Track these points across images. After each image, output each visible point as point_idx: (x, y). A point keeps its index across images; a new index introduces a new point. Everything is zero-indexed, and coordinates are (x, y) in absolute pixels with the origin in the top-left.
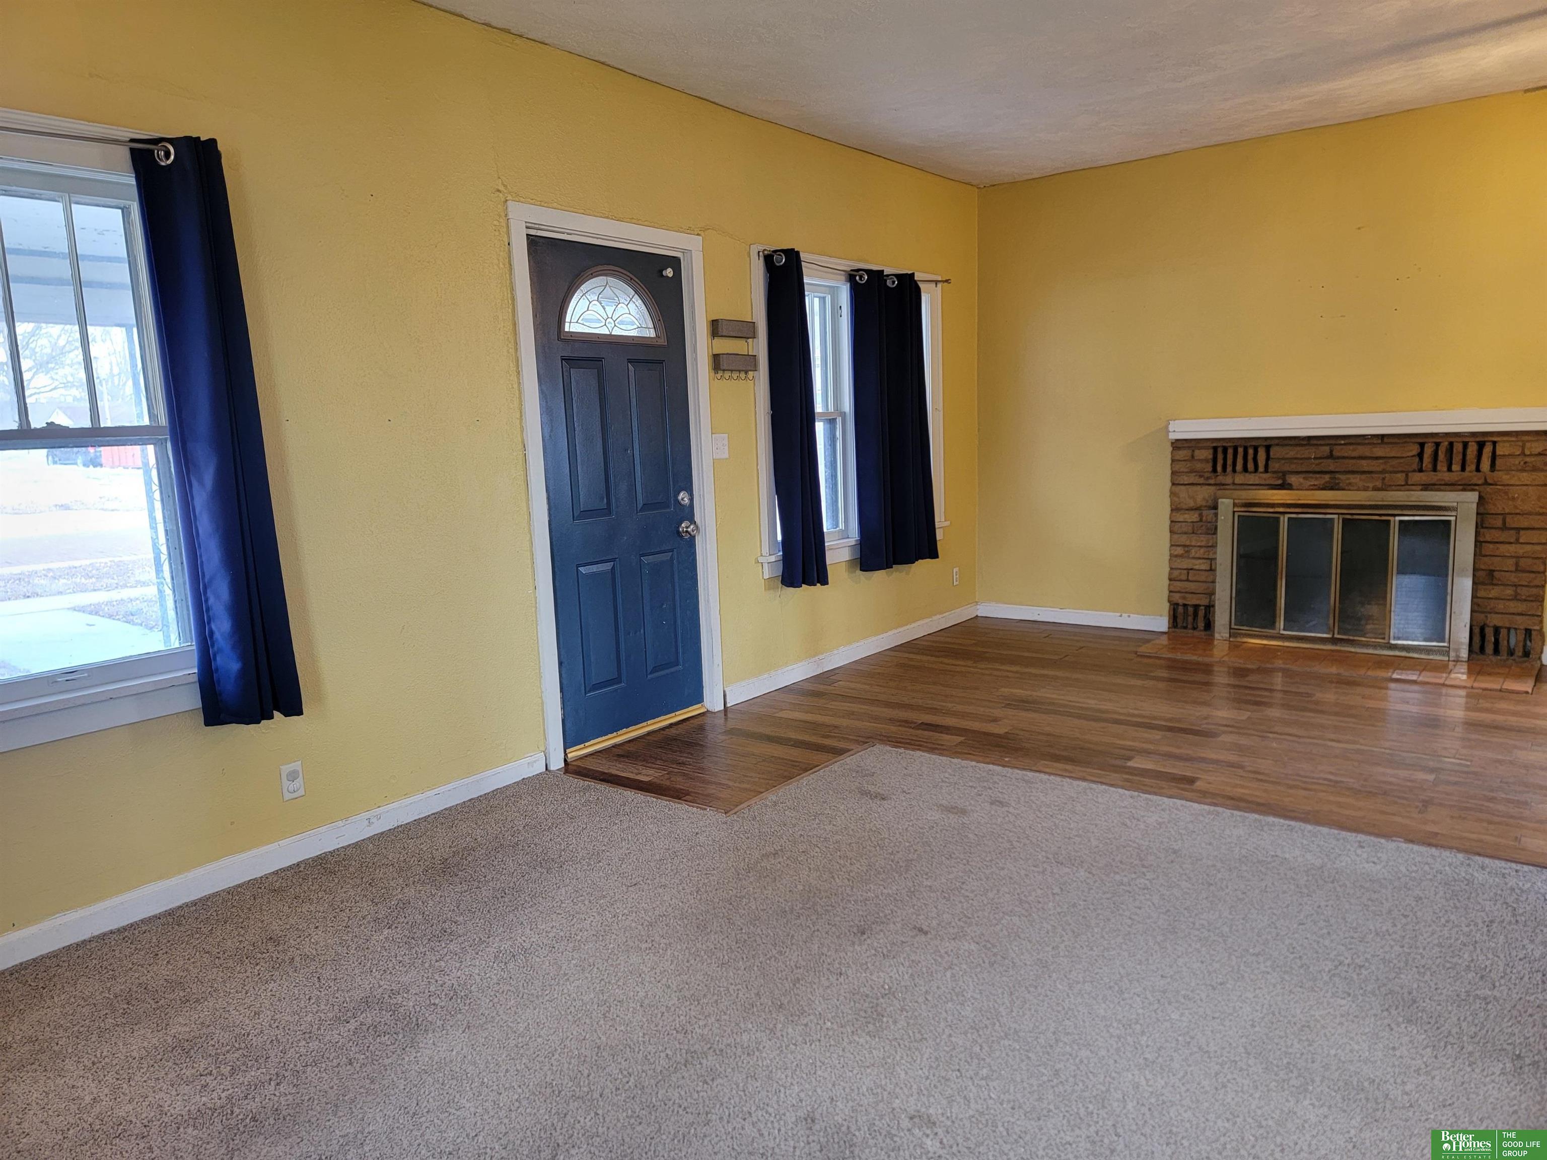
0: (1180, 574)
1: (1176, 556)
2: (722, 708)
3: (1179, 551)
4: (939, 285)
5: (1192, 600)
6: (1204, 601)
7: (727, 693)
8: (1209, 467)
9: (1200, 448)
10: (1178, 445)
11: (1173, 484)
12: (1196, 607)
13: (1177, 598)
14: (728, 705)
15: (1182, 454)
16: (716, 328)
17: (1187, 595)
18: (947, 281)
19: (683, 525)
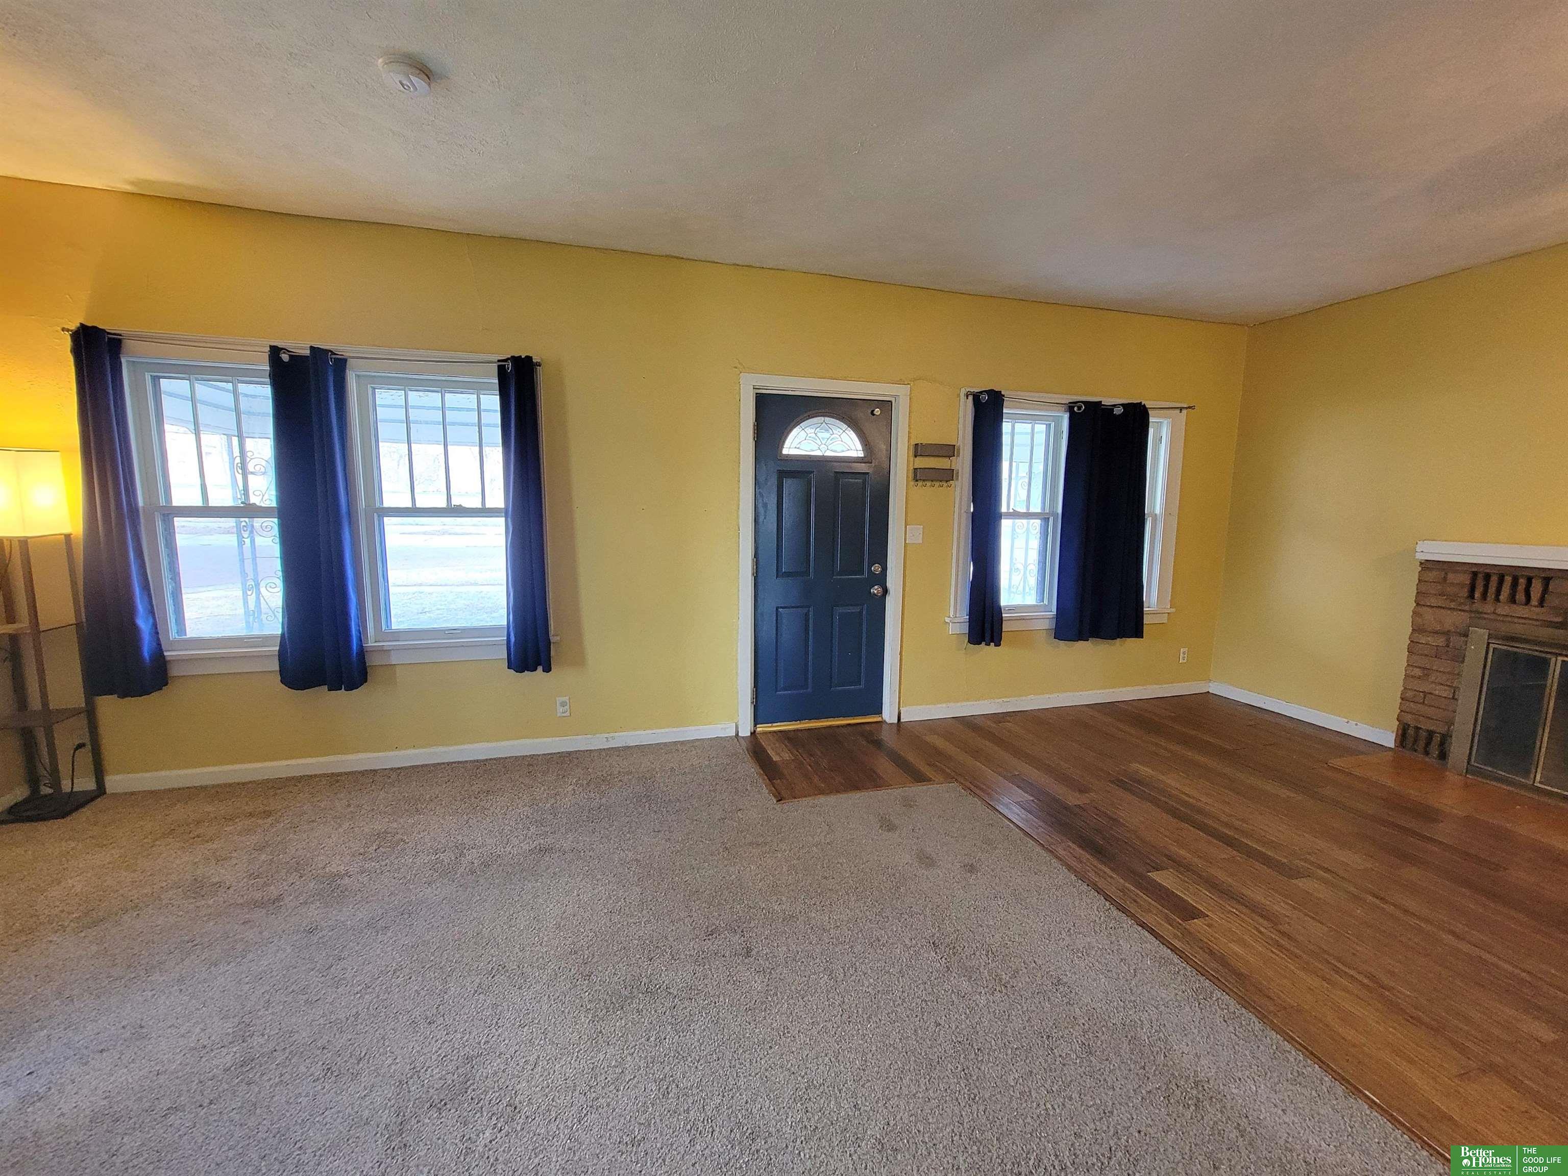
0: (1415, 696)
1: (1413, 677)
2: (896, 721)
3: (1418, 672)
4: (1184, 411)
5: (1426, 725)
6: (1442, 729)
7: (902, 712)
8: (1465, 593)
9: (1456, 572)
10: (1427, 566)
11: (1418, 604)
12: (1431, 734)
13: (1408, 718)
14: (902, 721)
15: (1432, 575)
16: (919, 450)
17: (1421, 718)
18: (1189, 407)
19: (876, 587)
